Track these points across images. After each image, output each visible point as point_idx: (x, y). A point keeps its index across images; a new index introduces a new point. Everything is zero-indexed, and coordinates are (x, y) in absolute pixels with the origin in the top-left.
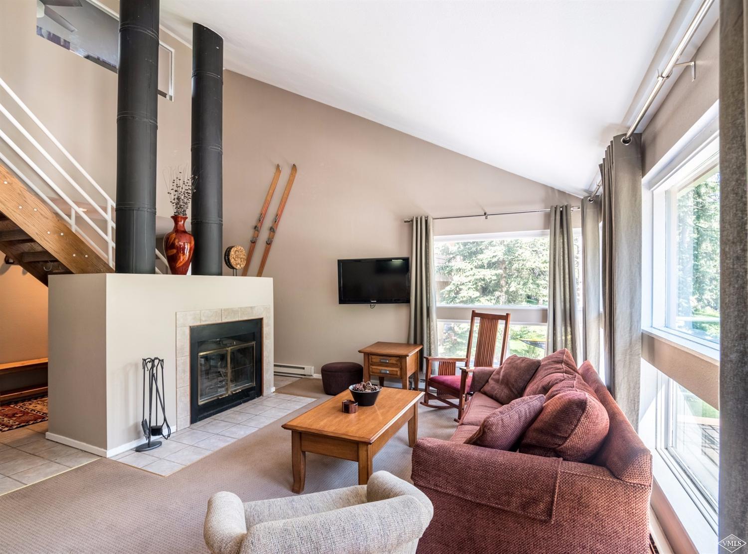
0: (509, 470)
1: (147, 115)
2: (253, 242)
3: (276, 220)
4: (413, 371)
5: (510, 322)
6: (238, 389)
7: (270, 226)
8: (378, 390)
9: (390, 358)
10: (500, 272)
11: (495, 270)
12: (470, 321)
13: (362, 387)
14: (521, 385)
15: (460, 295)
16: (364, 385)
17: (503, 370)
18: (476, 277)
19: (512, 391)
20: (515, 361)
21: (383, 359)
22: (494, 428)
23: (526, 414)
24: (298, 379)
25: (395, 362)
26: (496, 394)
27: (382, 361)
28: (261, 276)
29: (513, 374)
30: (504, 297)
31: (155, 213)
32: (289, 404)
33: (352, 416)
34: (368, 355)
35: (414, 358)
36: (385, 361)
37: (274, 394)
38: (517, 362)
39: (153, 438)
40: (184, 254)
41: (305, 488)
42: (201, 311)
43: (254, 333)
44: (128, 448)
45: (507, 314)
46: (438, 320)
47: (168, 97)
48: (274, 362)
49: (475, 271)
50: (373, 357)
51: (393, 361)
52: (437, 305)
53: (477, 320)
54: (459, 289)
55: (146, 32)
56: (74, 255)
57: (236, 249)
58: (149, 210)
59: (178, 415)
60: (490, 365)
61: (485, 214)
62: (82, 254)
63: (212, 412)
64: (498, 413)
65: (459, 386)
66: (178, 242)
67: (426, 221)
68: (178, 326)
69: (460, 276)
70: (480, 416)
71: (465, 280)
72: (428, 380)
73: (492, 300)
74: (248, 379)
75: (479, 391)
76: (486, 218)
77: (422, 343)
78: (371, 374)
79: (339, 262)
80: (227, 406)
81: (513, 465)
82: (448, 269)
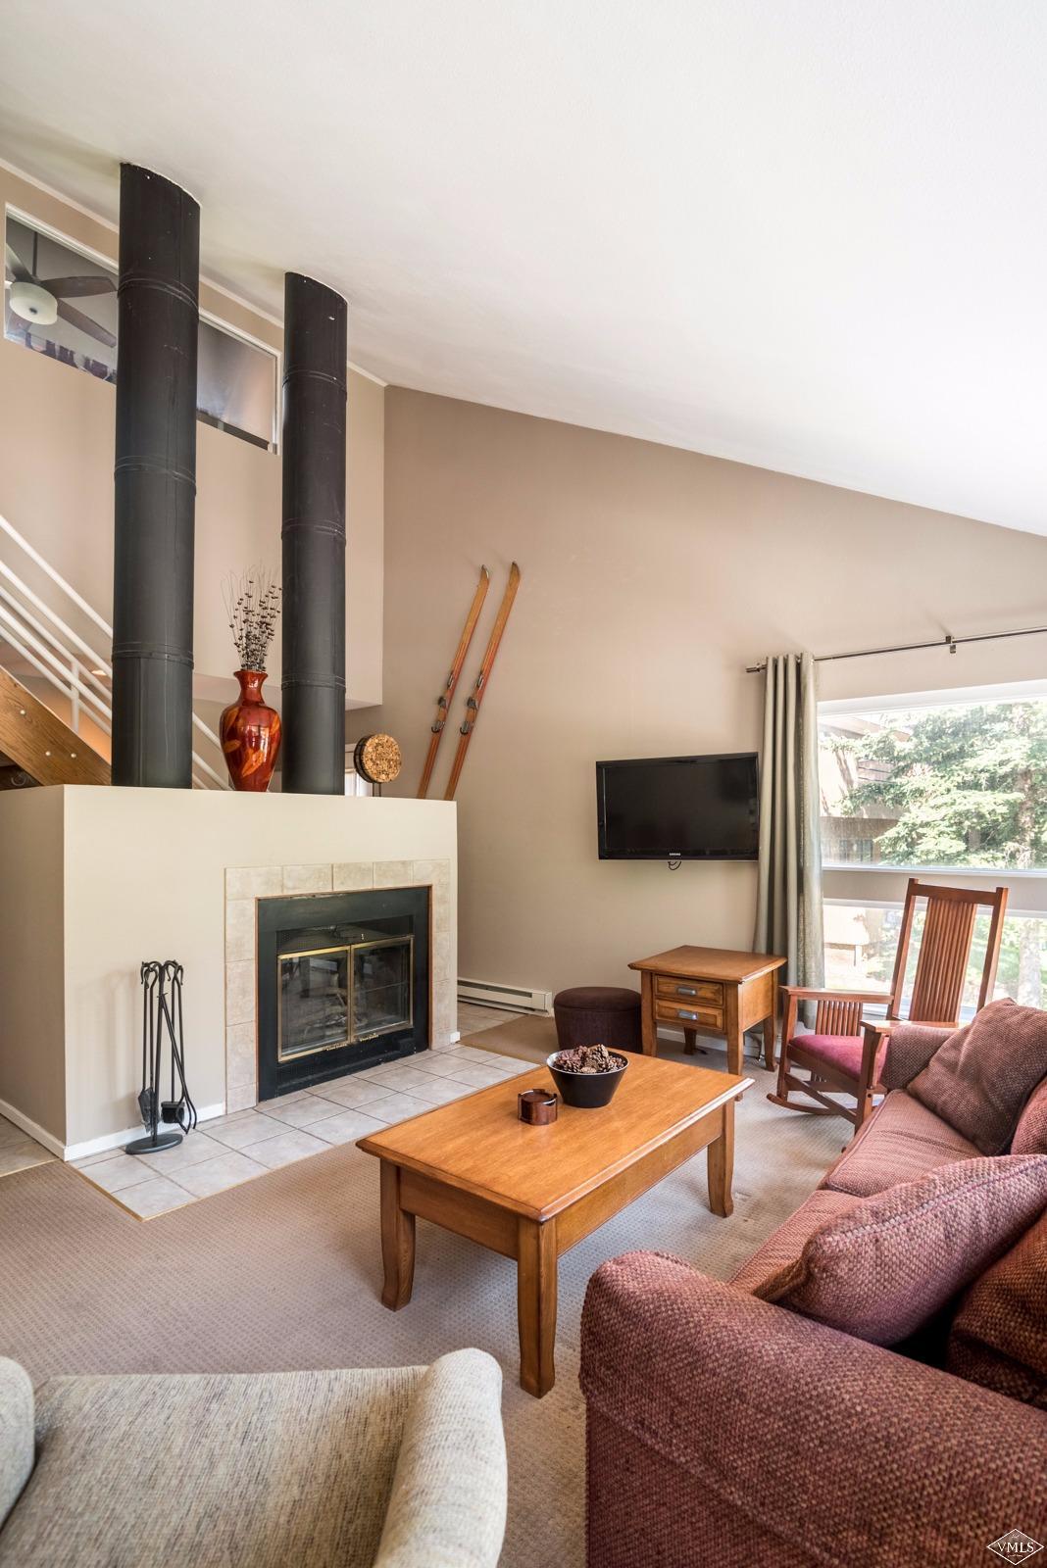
0: (877, 1440)
1: (167, 460)
2: (437, 731)
3: (480, 687)
4: (759, 1017)
5: (1007, 910)
6: (372, 1033)
7: (469, 695)
8: (615, 1070)
9: (699, 985)
10: (1017, 796)
11: (1004, 791)
12: (904, 904)
13: (577, 1058)
14: (1018, 1086)
15: (918, 849)
16: (584, 1054)
17: (969, 1038)
18: (955, 808)
19: (988, 1100)
20: (1005, 1018)
21: (685, 987)
22: (842, 1269)
23: (975, 1221)
24: (518, 1016)
25: (709, 995)
26: (945, 1103)
27: (680, 990)
28: (424, 798)
29: (996, 1053)
30: (1028, 854)
31: (191, 665)
32: (475, 1073)
33: (540, 1131)
34: (650, 975)
35: (762, 987)
36: (688, 991)
37: (459, 1046)
38: (1008, 1021)
39: (163, 1128)
40: (257, 748)
41: (413, 1296)
42: (282, 866)
43: (411, 917)
44: (114, 1145)
45: (1000, 890)
46: (824, 899)
47: (270, 448)
48: (459, 975)
49: (956, 794)
50: (661, 980)
51: (706, 992)
52: (823, 865)
53: (921, 904)
54: (917, 833)
55: (165, 290)
56: (48, 754)
57: (377, 741)
58: (172, 658)
59: (228, 1081)
60: (949, 1017)
61: (948, 639)
62: (63, 750)
63: (310, 1077)
64: (866, 1215)
65: (858, 1068)
66: (245, 726)
67: (799, 666)
68: (228, 898)
69: (920, 807)
70: (883, 1166)
71: (936, 815)
72: (788, 1043)
73: (997, 859)
74: (397, 1014)
75: (904, 1088)
76: (953, 650)
77: (785, 954)
78: (657, 1018)
79: (601, 767)
80: (347, 1066)
81: (892, 1424)
82: (892, 790)
